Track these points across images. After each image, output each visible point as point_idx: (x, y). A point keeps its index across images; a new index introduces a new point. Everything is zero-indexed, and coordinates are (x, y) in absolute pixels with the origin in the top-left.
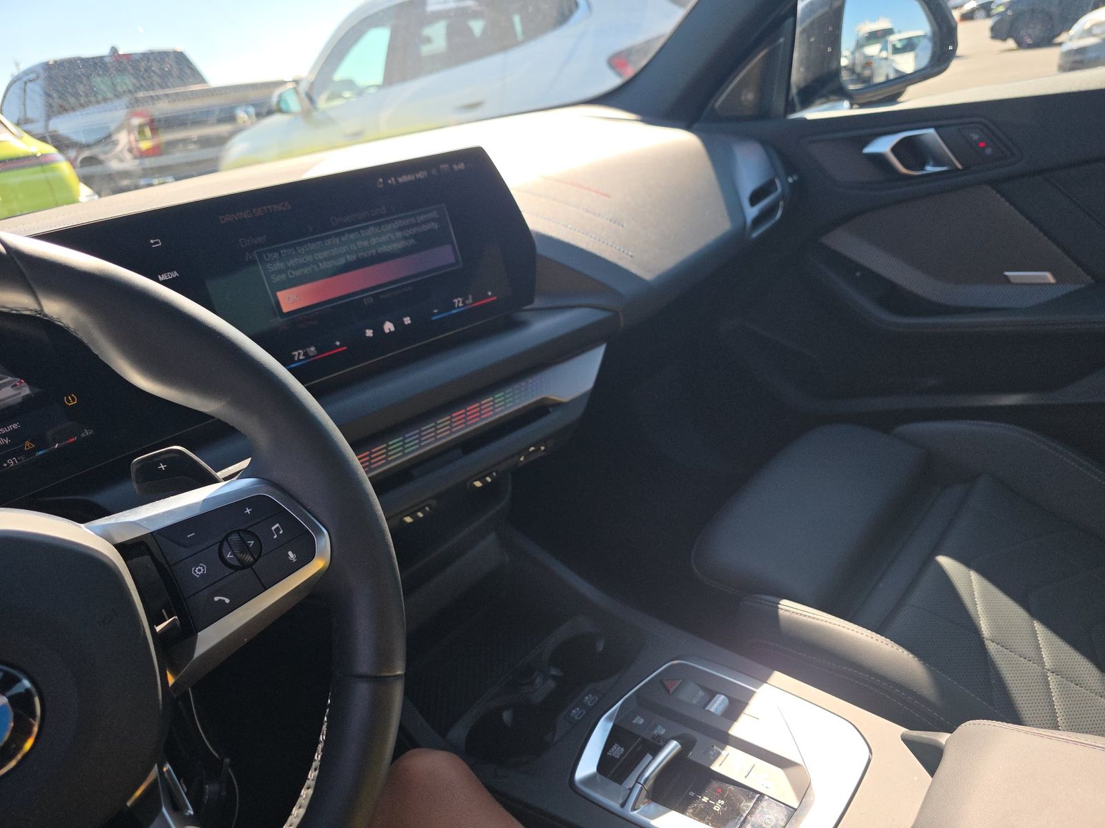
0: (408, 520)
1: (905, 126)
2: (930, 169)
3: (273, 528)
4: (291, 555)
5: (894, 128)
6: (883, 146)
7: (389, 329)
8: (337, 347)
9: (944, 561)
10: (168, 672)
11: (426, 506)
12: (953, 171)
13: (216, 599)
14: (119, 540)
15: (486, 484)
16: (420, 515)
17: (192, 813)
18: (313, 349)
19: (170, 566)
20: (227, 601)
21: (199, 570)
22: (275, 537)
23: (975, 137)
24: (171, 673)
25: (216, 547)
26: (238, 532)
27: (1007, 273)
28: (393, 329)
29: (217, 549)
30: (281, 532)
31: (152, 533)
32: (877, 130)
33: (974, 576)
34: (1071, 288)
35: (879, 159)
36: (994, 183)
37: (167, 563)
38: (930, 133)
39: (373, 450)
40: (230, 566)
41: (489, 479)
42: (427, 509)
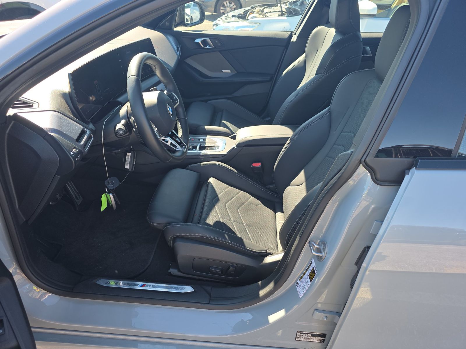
1: (203, 37)
2: (208, 47)
5: (201, 37)
6: (199, 41)
9: (223, 121)
12: (213, 48)
23: (217, 41)
27: (222, 70)
32: (197, 37)
33: (228, 123)
34: (234, 73)
35: (198, 43)
36: (220, 51)
38: (208, 39)
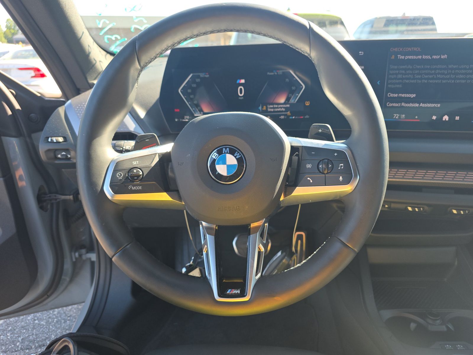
0: (410, 209)
3: (340, 165)
4: (341, 178)
7: (446, 119)
8: (416, 119)
10: (283, 193)
11: (422, 207)
13: (308, 179)
14: (293, 145)
15: (459, 214)
16: (417, 210)
17: (265, 243)
18: (404, 116)
19: (301, 160)
20: (311, 181)
21: (309, 166)
22: (339, 168)
24: (284, 194)
25: (318, 161)
26: (328, 159)
28: (447, 119)
29: (318, 162)
30: (342, 168)
31: (303, 146)
37: (301, 158)
39: (409, 171)
40: (319, 170)
41: (462, 212)
42: (422, 209)
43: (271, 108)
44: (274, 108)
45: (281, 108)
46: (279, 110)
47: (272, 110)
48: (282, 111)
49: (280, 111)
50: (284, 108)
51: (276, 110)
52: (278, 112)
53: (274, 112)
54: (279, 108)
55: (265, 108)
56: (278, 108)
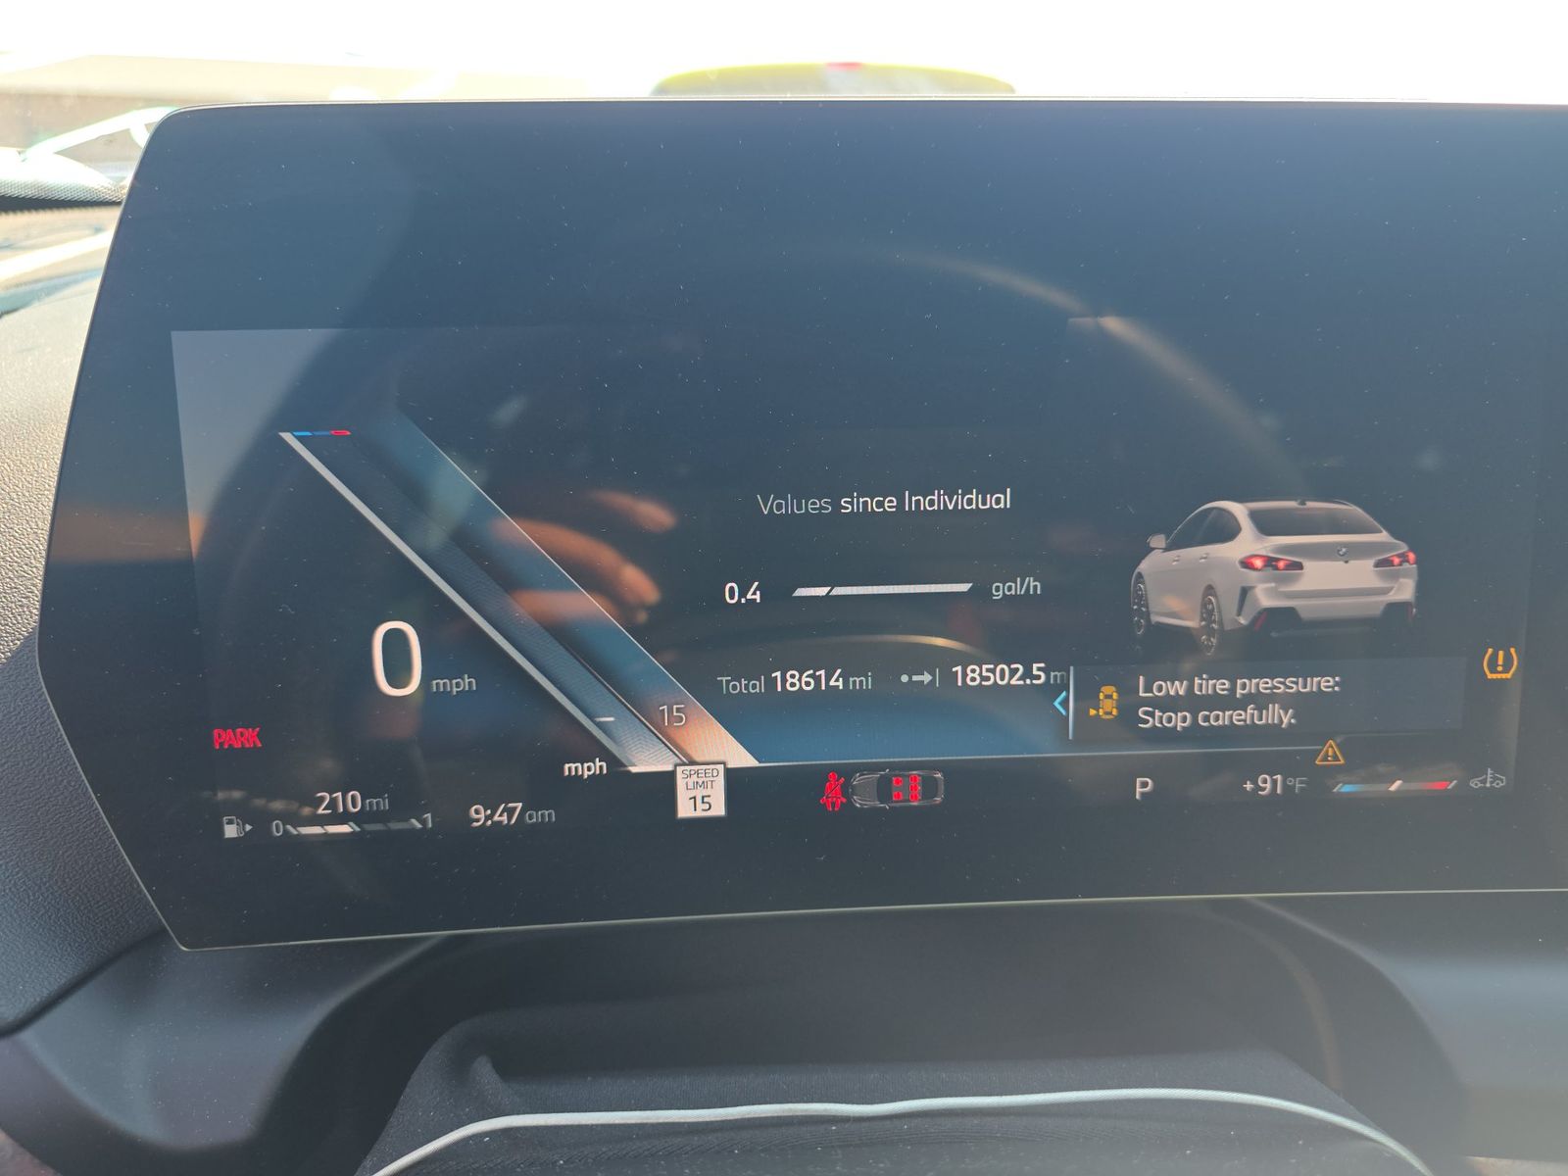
43: (1169, 704)
44: (1193, 703)
45: (1260, 701)
46: (1238, 717)
47: (1180, 721)
48: (1272, 732)
49: (1251, 732)
50: (1287, 701)
51: (1223, 718)
52: (1229, 733)
53: (1194, 734)
54: (1241, 704)
55: (1108, 703)
56: (1229, 702)
